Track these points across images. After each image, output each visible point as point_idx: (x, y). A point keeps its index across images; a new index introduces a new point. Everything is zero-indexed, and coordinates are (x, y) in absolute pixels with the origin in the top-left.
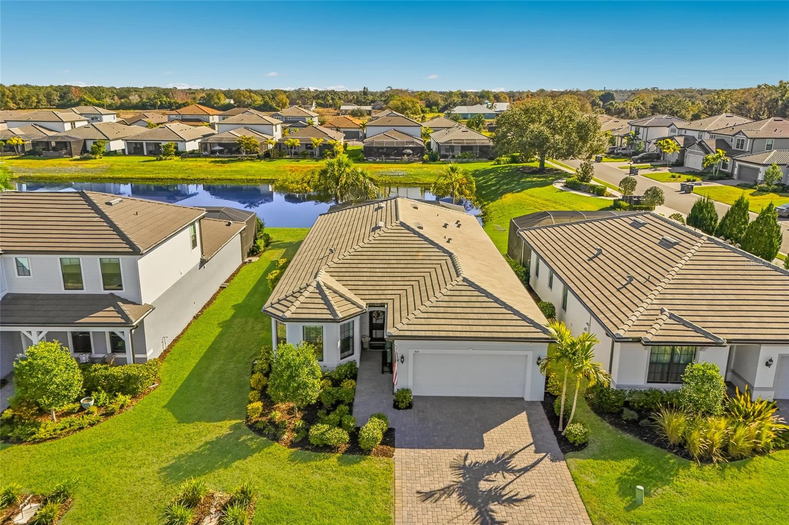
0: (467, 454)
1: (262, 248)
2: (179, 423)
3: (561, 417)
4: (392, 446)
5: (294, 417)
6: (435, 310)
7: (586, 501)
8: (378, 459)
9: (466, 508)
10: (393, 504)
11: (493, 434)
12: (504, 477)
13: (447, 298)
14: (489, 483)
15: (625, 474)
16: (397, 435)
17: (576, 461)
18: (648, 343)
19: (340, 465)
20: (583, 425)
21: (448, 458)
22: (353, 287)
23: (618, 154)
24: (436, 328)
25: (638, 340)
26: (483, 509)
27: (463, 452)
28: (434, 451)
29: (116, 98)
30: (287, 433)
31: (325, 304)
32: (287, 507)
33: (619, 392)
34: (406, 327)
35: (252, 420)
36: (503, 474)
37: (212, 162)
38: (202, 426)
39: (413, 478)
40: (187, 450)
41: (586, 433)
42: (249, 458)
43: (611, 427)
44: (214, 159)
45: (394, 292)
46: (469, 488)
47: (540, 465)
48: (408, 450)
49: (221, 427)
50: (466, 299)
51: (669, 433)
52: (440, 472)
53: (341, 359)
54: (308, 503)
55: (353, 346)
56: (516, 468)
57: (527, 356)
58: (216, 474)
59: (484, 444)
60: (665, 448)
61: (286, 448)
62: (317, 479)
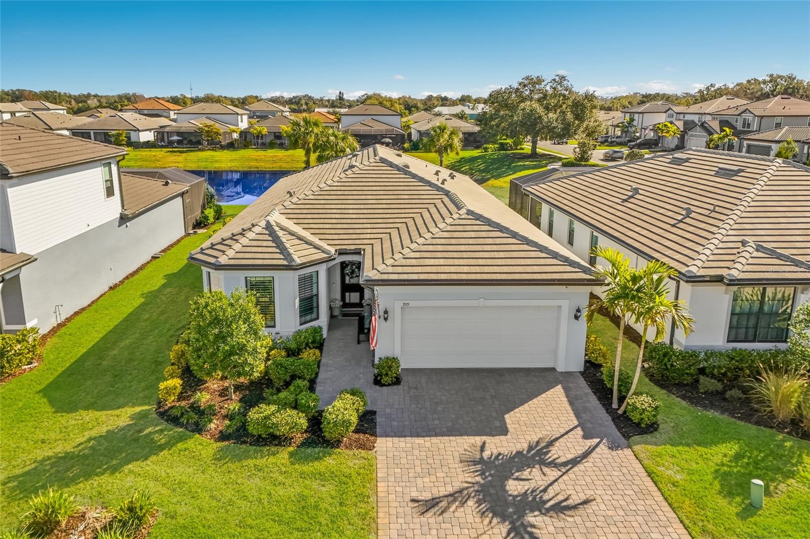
0: (484, 443)
1: (211, 220)
2: (55, 412)
3: (615, 388)
4: (371, 435)
5: (228, 399)
6: (431, 248)
7: (675, 505)
8: (351, 453)
9: (490, 522)
10: (375, 520)
11: (518, 415)
12: (544, 474)
13: (446, 235)
14: (522, 483)
15: (723, 465)
16: (379, 419)
17: (644, 447)
18: (733, 282)
19: (292, 463)
20: (651, 396)
21: (457, 449)
22: (317, 231)
23: (612, 142)
24: (434, 269)
25: (719, 279)
26: (518, 523)
27: (478, 440)
28: (435, 440)
29: (73, 102)
30: (215, 421)
31: (277, 247)
32: (202, 530)
33: (690, 355)
34: (390, 269)
35: (166, 405)
36: (541, 470)
37: (169, 152)
38: (88, 416)
39: (405, 478)
40: (58, 450)
41: (657, 407)
42: (153, 458)
43: (684, 403)
44: (171, 149)
45: (372, 236)
46: (492, 491)
47: (593, 455)
48: (396, 439)
49: (118, 416)
50: (473, 234)
51: (775, 406)
52: (445, 469)
53: (301, 324)
54: (237, 522)
55: (318, 307)
56: (558, 461)
57: (560, 307)
58: (95, 483)
59: (506, 428)
60: (772, 427)
61: (212, 441)
62: (252, 485)
